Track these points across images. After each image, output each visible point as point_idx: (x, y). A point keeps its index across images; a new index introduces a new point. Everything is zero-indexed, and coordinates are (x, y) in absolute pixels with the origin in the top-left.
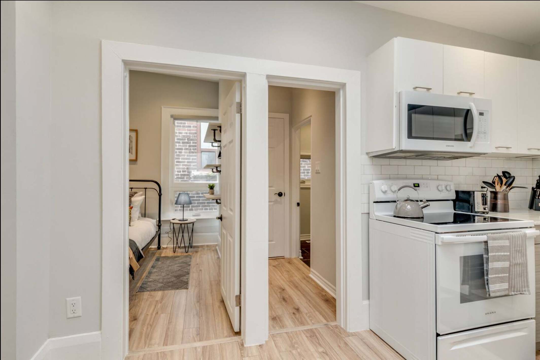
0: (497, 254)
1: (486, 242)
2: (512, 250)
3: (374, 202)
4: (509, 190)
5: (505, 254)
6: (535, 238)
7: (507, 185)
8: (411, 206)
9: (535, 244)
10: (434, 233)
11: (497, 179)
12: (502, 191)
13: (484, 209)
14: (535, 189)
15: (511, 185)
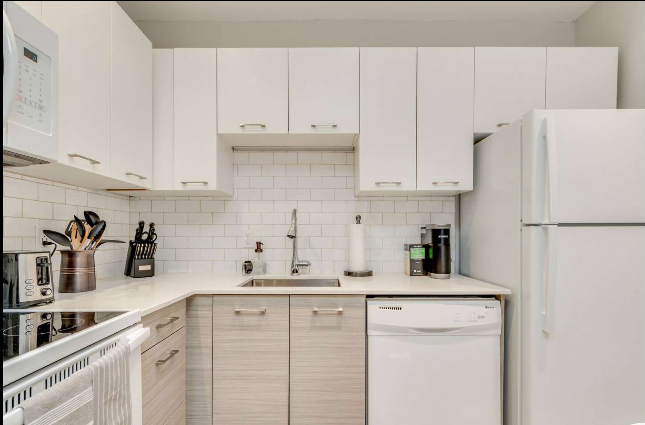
2: (101, 405)
4: (96, 247)
7: (93, 238)
9: (142, 354)
11: (74, 226)
12: (84, 249)
13: (44, 294)
14: (134, 244)
15: (99, 237)
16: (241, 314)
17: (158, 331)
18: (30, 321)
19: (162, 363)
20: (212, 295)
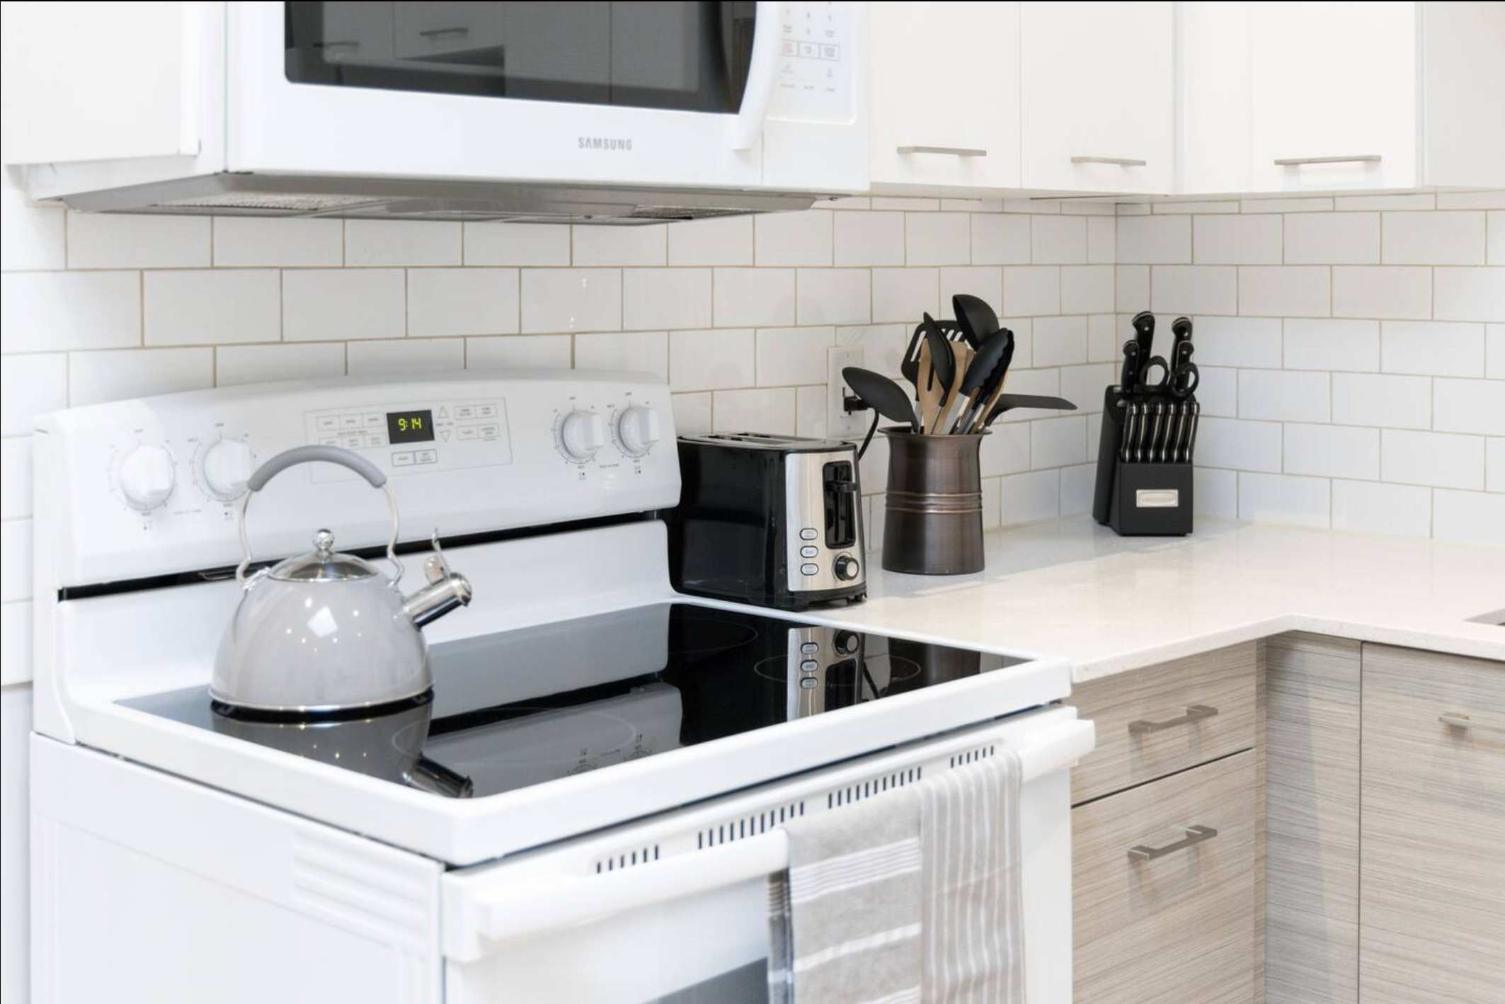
0: (846, 949)
1: (781, 878)
2: (940, 896)
3: (71, 594)
5: (897, 935)
6: (1073, 769)
7: (976, 391)
8: (336, 615)
9: (1074, 806)
10: (436, 868)
11: (927, 345)
12: (949, 430)
13: (840, 571)
14: (1120, 403)
15: (994, 387)
16: (1471, 741)
17: (1140, 742)
18: (810, 649)
19: (1148, 855)
20: (1359, 643)
